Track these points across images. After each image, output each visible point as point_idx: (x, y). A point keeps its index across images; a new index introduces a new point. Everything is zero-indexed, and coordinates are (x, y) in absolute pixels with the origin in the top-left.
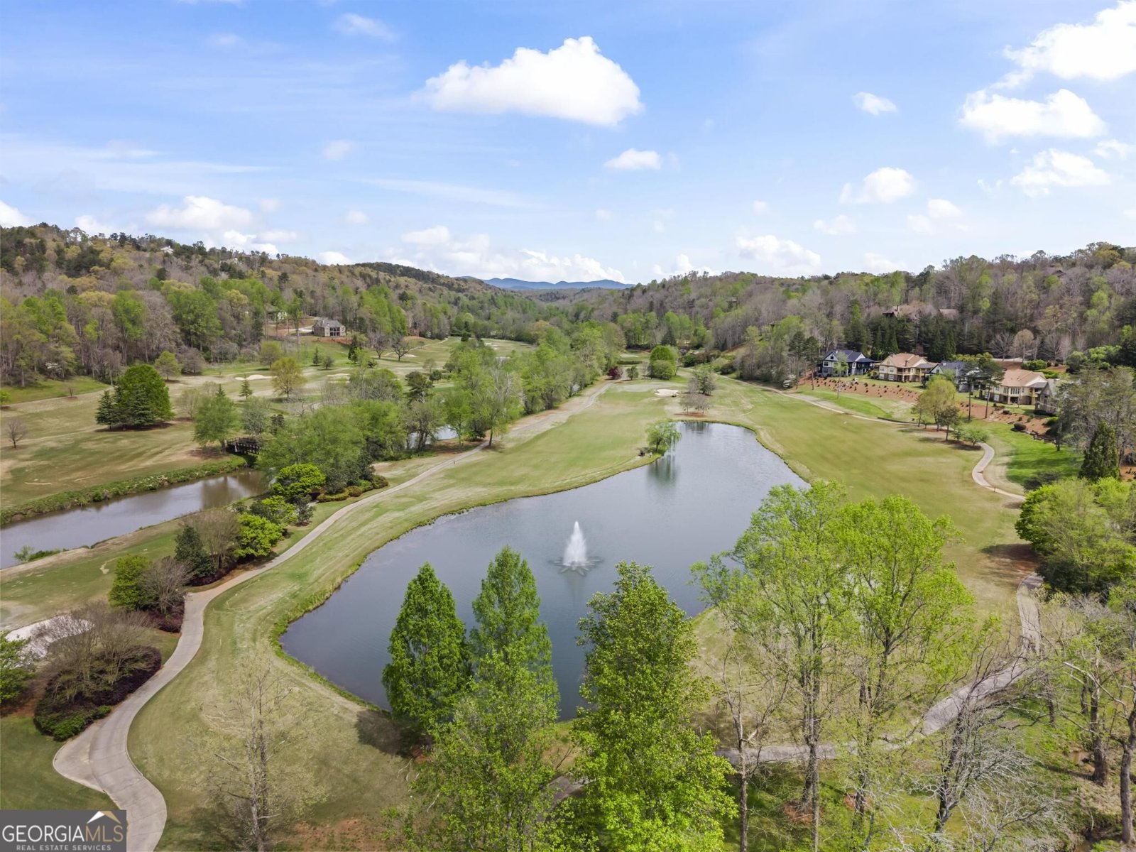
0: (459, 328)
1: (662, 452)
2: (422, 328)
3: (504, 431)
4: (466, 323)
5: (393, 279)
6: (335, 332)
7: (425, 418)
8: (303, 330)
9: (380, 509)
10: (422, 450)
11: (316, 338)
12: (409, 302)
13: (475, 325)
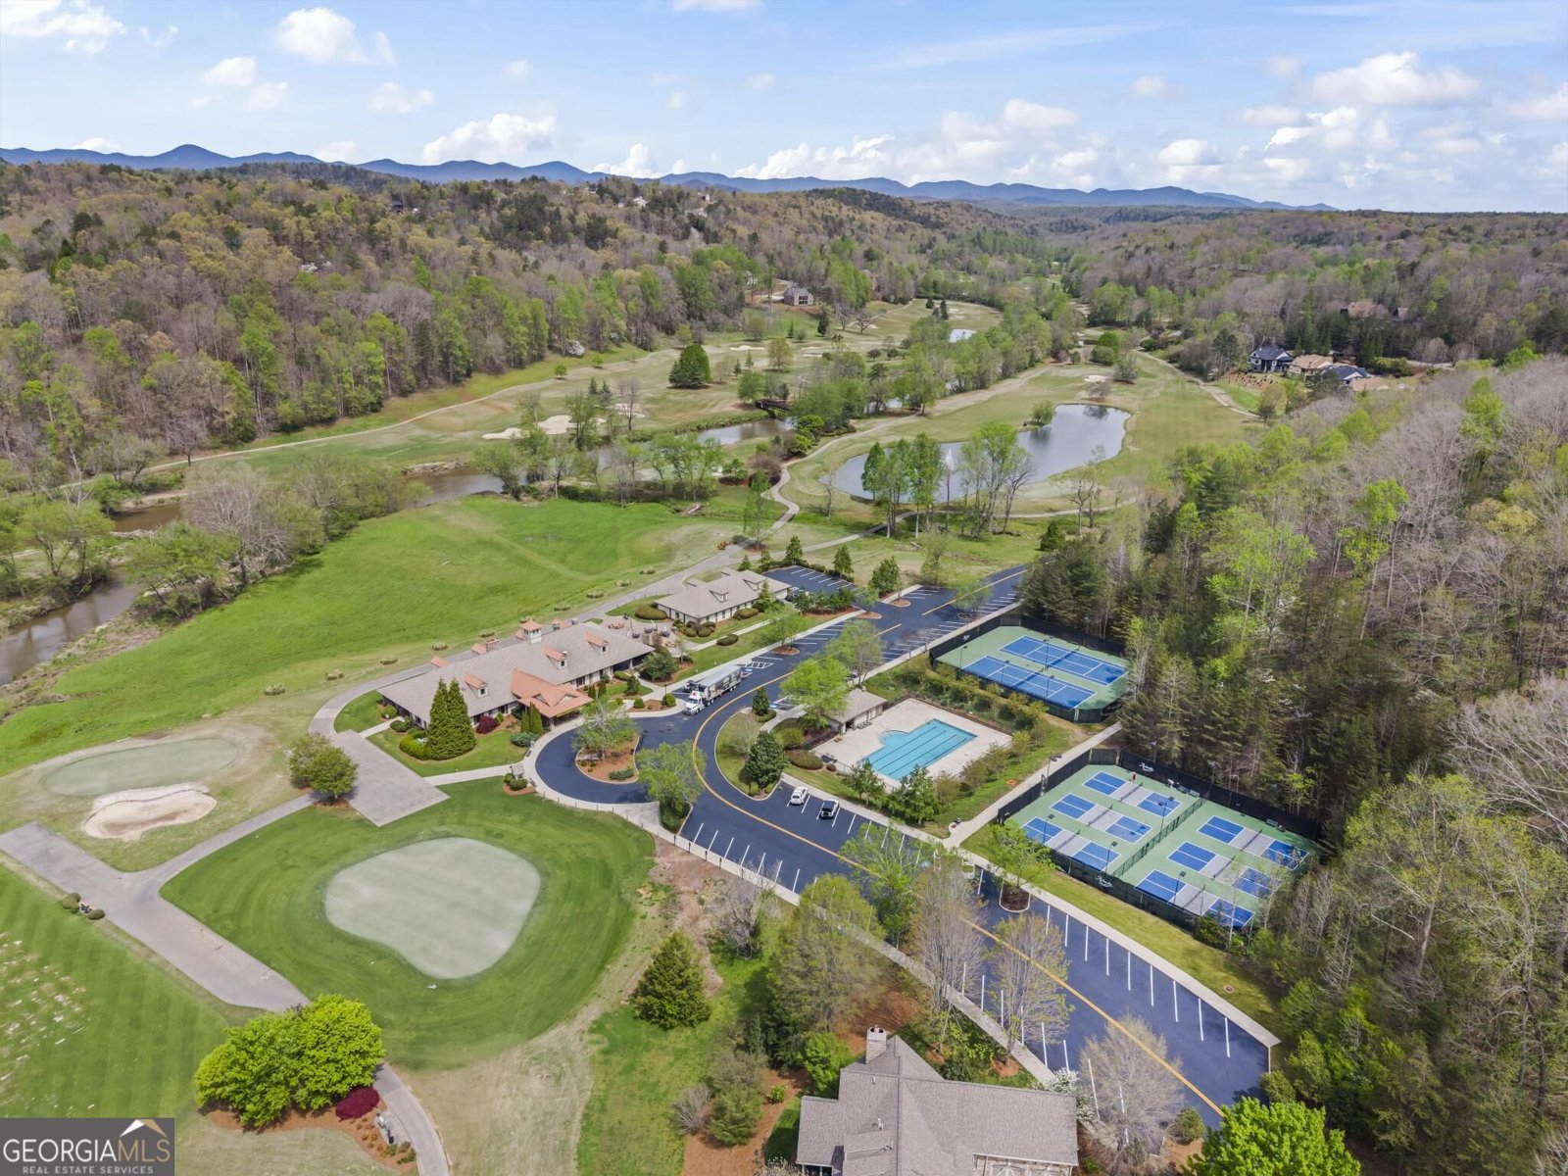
0: (926, 289)
1: (1041, 425)
2: (887, 291)
3: (932, 405)
4: (935, 283)
5: (857, 216)
6: (803, 300)
7: (881, 392)
8: (775, 297)
9: (853, 442)
10: (877, 414)
11: (786, 306)
12: (875, 263)
13: (945, 285)
